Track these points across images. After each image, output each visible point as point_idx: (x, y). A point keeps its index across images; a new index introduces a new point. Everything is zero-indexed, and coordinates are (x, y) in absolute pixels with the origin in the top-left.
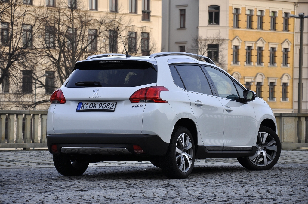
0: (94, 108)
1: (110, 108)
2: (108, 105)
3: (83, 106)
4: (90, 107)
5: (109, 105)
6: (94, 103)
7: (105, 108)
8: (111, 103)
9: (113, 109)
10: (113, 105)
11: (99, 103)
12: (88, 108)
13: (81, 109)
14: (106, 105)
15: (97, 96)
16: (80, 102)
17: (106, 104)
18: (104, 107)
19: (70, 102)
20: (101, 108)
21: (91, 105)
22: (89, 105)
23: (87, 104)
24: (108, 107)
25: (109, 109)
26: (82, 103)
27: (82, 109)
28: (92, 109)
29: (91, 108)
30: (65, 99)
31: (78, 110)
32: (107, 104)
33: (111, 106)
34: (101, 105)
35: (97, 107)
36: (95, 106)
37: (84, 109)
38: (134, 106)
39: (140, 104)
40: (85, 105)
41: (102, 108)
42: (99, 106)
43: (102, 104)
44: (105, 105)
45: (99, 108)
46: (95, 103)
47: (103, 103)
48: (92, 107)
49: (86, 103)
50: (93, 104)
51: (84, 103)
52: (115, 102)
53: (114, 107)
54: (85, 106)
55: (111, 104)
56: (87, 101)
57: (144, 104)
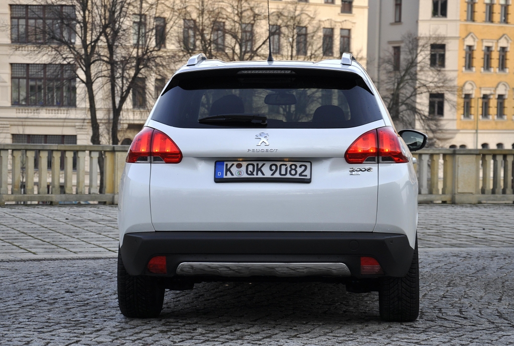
0: (260, 175)
1: (300, 175)
2: (292, 169)
3: (228, 170)
4: (249, 173)
5: (293, 167)
6: (255, 163)
7: (288, 176)
8: (298, 164)
9: (308, 177)
10: (303, 168)
11: (268, 164)
12: (245, 176)
13: (225, 177)
14: (289, 169)
15: (269, 148)
16: (220, 161)
17: (286, 165)
18: (283, 172)
19: (195, 160)
20: (277, 175)
21: (250, 168)
22: (244, 169)
23: (239, 166)
24: (293, 172)
25: (297, 176)
26: (225, 163)
27: (229, 176)
28: (255, 176)
29: (252, 174)
30: (180, 153)
31: (218, 180)
32: (288, 166)
33: (299, 170)
34: (274, 168)
35: (268, 173)
36: (259, 170)
37: (235, 176)
38: (353, 171)
39: (367, 166)
40: (235, 166)
41: (280, 174)
42: (271, 170)
43: (276, 166)
44: (286, 169)
45: (272, 175)
46: (258, 165)
47: (279, 164)
48: (255, 173)
49: (236, 163)
50: (253, 165)
51: (229, 164)
52: (308, 160)
53: (307, 173)
54: (234, 169)
55: (301, 166)
56: (237, 160)
57: (374, 167)
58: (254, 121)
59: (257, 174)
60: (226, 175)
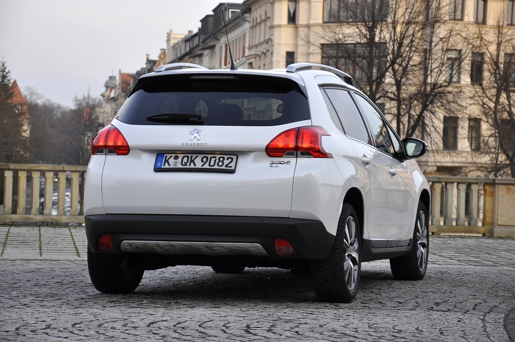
0: (192, 166)
1: (226, 166)
2: (220, 161)
3: (167, 161)
4: (184, 164)
5: (221, 159)
6: (190, 156)
7: (216, 167)
8: (226, 157)
9: (233, 168)
10: (230, 160)
11: (200, 157)
12: (180, 166)
13: (163, 167)
14: (217, 161)
15: (199, 142)
16: (161, 154)
17: (215, 157)
18: (212, 163)
19: (139, 152)
20: (207, 166)
21: (185, 160)
22: (179, 160)
23: (176, 158)
24: (221, 164)
25: (223, 167)
26: (165, 155)
27: (167, 166)
28: (188, 167)
29: (186, 165)
30: (128, 146)
31: (157, 170)
32: (217, 158)
33: (226, 162)
34: (205, 160)
35: (199, 164)
36: (192, 161)
37: (171, 167)
38: (273, 163)
39: (286, 160)
40: (172, 158)
41: (209, 165)
42: (202, 161)
43: (207, 158)
44: (215, 161)
45: (202, 166)
46: (192, 157)
47: (209, 156)
48: (188, 164)
49: (174, 155)
50: (188, 157)
51: (169, 156)
52: (235, 154)
53: (233, 164)
54: (172, 161)
55: (228, 159)
56: (175, 152)
57: (293, 160)
58: (191, 119)
59: (190, 165)
60: (164, 165)
